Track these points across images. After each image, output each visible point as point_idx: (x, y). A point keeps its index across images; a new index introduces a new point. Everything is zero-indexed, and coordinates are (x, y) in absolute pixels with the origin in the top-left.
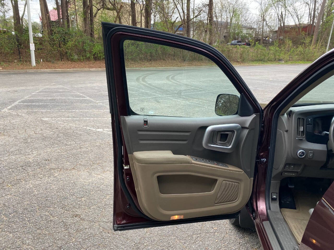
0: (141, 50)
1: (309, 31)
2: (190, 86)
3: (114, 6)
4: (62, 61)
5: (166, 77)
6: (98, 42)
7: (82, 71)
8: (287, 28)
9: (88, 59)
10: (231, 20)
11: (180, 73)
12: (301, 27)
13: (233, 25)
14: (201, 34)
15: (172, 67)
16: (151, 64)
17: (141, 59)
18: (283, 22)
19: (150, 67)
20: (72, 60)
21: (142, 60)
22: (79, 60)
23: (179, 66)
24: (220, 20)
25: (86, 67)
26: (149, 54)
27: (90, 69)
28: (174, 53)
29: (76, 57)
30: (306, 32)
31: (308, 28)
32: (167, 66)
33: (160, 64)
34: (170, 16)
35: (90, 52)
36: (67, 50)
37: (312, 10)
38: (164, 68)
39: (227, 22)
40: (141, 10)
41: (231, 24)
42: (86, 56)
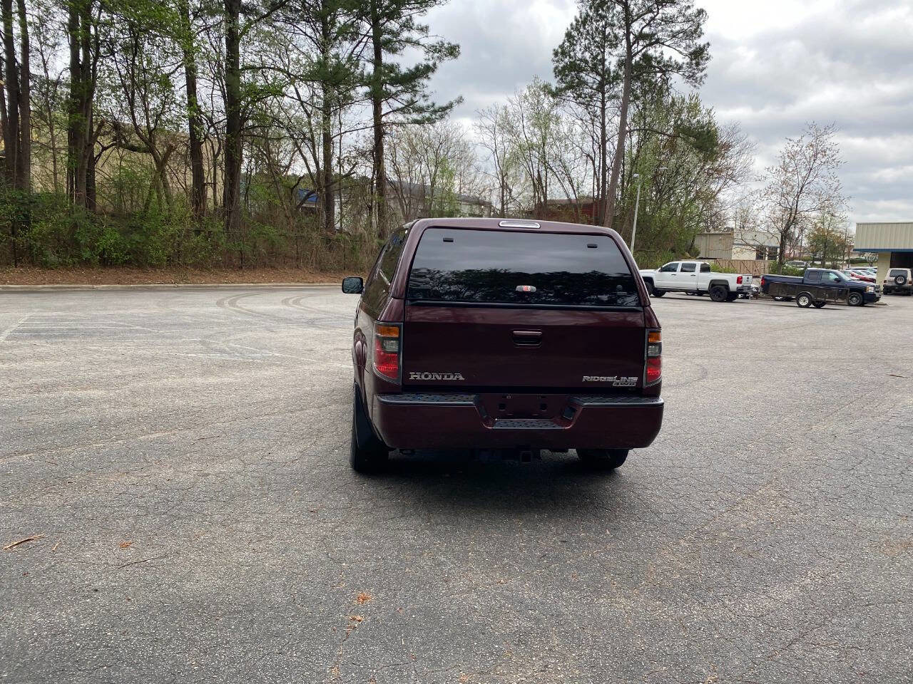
0: (217, 245)
1: (596, 215)
2: (332, 313)
3: (149, 143)
4: (16, 267)
5: (281, 300)
6: (111, 226)
7: (74, 291)
8: (552, 205)
9: (87, 264)
10: (433, 183)
11: (311, 295)
12: (580, 204)
13: (437, 194)
14: (359, 213)
15: (293, 284)
16: (243, 276)
17: (217, 265)
18: (543, 192)
19: (242, 283)
20: (45, 266)
21: (220, 267)
22: (62, 265)
23: (309, 283)
24: (406, 180)
25: (82, 282)
26: (237, 254)
27: (95, 286)
28: (297, 253)
29: (53, 258)
30: (591, 217)
31: (594, 209)
32: (282, 282)
33: (263, 277)
34: (283, 167)
35: (93, 248)
36: (33, 242)
37: (599, 170)
38: (274, 286)
39: (423, 185)
40: (215, 156)
41: (432, 191)
42: (79, 256)
